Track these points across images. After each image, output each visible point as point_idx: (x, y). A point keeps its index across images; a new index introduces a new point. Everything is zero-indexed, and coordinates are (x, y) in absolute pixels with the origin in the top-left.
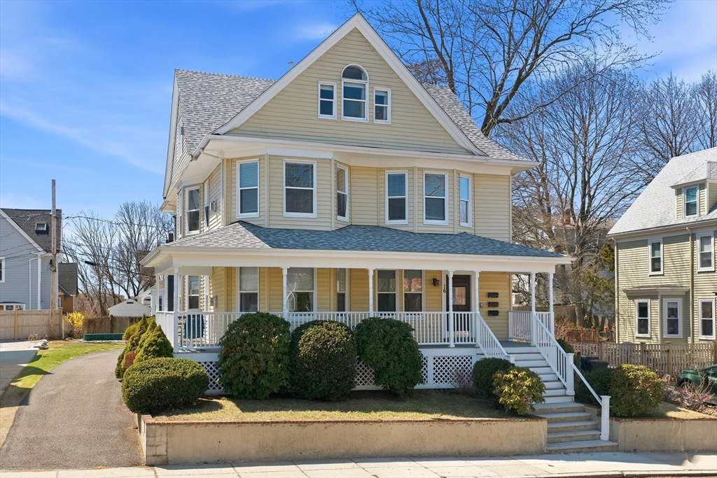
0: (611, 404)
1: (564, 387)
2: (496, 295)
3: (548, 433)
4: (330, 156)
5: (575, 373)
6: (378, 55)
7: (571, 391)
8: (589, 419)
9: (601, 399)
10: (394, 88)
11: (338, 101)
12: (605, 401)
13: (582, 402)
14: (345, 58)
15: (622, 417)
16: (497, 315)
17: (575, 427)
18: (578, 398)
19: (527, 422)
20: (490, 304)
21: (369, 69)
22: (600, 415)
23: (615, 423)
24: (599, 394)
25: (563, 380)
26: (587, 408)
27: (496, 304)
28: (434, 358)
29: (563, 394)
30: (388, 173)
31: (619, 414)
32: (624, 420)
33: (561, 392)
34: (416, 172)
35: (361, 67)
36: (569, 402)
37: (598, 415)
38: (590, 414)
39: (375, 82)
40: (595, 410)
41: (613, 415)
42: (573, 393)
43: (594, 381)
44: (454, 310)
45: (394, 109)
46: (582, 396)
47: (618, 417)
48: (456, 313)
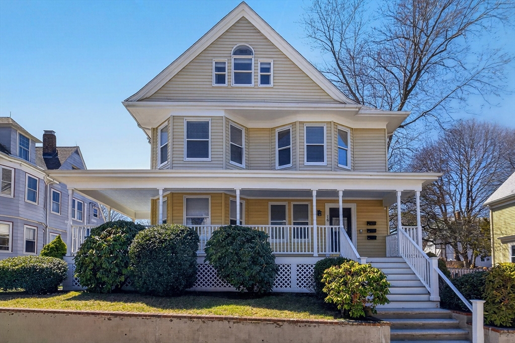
0: (485, 310)
1: (429, 293)
2: (374, 223)
3: (391, 340)
4: (222, 114)
5: (440, 277)
6: (262, 35)
7: (435, 296)
8: (457, 327)
9: (471, 303)
10: (275, 59)
11: (230, 73)
12: (478, 308)
13: (449, 308)
14: (234, 40)
15: (501, 326)
16: (376, 239)
17: (437, 335)
18: (443, 304)
19: (361, 327)
20: (369, 231)
21: (254, 46)
22: (470, 322)
23: (492, 334)
24: (468, 297)
25: (427, 286)
26: (454, 314)
27: (374, 231)
28: (298, 266)
29: (427, 300)
30: (277, 131)
31: (498, 323)
32: (506, 331)
33: (425, 297)
34: (298, 125)
35: (248, 45)
36: (433, 308)
37: (467, 323)
38: (458, 322)
39: (259, 56)
40: (464, 317)
41: (489, 324)
42: (439, 299)
43: (462, 284)
44: (317, 224)
45: (275, 75)
46: (448, 301)
47: (496, 326)
48: (320, 226)
